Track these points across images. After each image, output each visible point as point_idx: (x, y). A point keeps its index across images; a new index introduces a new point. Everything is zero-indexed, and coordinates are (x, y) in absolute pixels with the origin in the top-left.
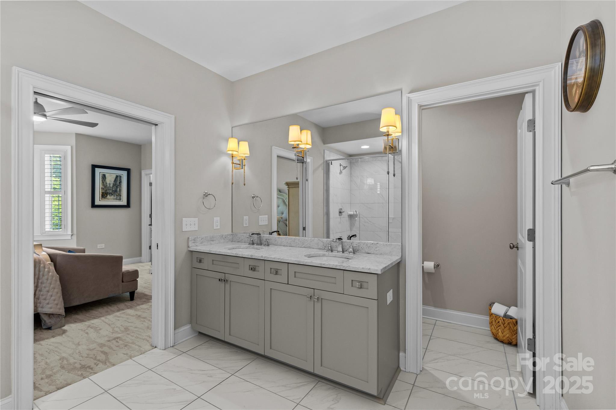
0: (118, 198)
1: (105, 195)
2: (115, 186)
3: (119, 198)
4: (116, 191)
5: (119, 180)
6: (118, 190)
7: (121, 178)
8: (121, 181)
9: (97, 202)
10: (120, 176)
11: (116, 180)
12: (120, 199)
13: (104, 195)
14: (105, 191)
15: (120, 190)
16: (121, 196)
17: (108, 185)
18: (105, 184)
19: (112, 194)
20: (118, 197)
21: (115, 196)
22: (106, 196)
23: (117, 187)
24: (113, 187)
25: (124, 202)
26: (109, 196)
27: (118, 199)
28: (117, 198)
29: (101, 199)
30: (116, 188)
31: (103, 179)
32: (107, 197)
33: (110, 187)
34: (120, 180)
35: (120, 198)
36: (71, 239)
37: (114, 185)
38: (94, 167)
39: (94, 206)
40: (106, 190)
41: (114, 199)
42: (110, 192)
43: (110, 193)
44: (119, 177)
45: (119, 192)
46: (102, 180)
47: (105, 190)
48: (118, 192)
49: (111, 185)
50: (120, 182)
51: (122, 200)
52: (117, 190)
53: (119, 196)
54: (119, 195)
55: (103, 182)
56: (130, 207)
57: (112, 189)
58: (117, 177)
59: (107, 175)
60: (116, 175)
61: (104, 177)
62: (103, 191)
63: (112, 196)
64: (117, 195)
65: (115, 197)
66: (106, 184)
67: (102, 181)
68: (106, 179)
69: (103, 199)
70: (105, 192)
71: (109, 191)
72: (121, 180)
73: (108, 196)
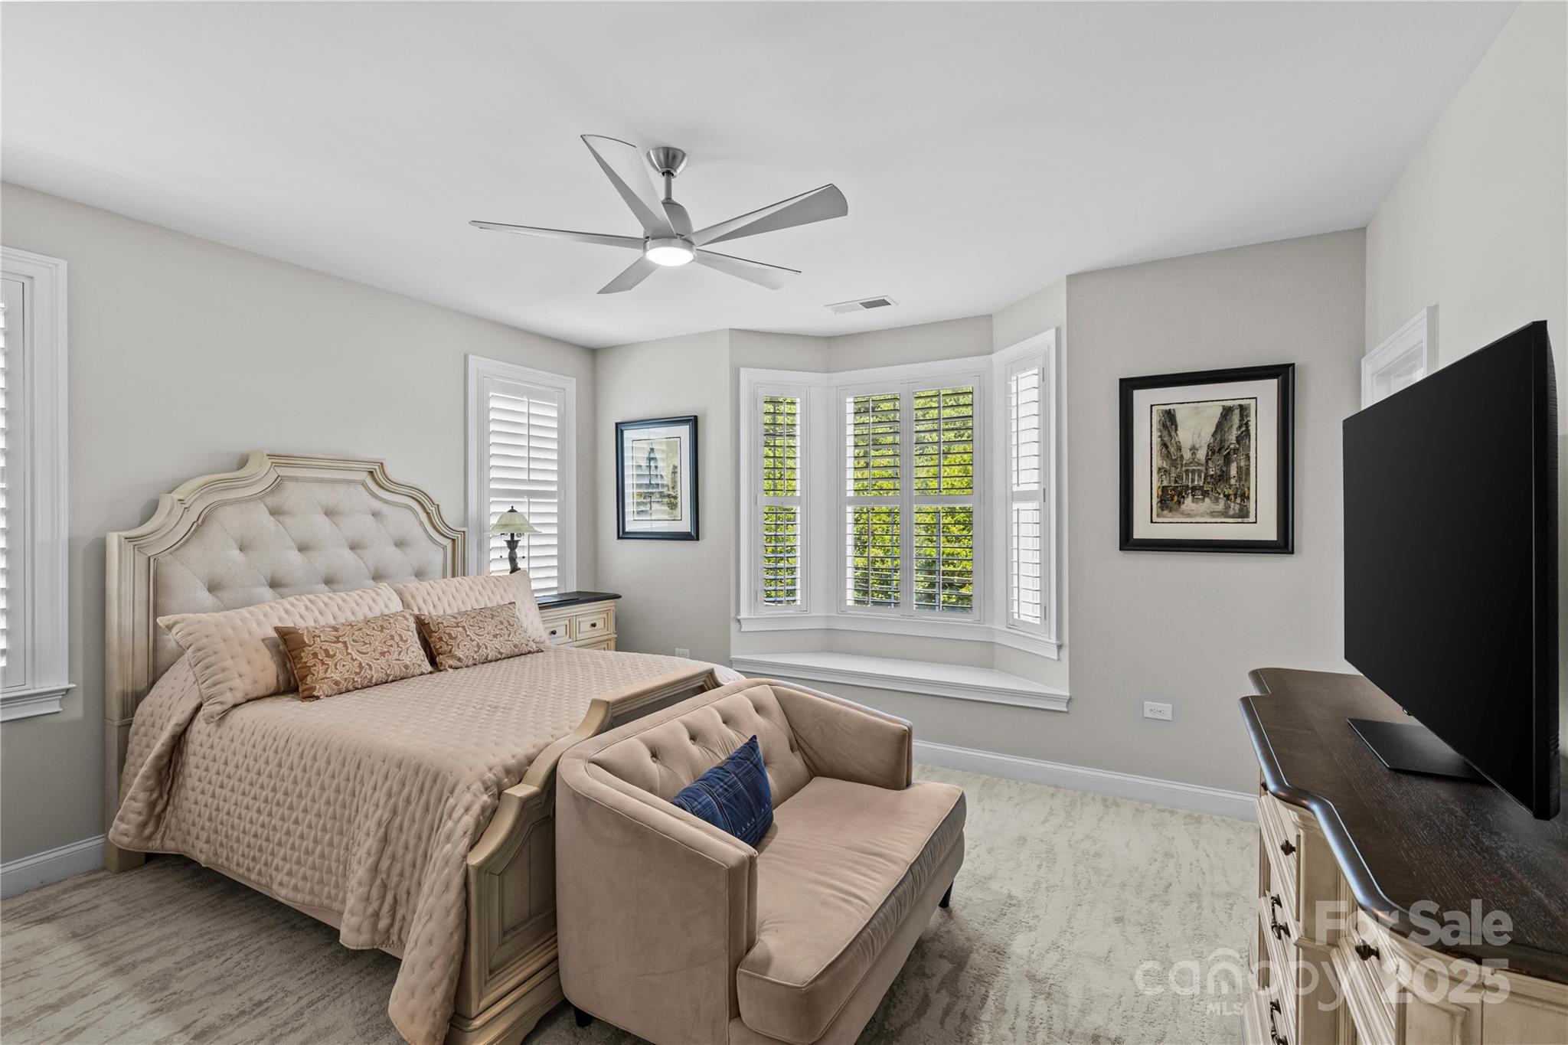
0: (1235, 507)
1: (1176, 498)
2: (1216, 457)
3: (1237, 507)
4: (1223, 477)
5: (1235, 427)
6: (1233, 472)
7: (1248, 416)
8: (1248, 430)
9: (1142, 529)
10: (1241, 406)
11: (1221, 427)
12: (1243, 514)
13: (1169, 499)
14: (1176, 482)
15: (1244, 473)
16: (1245, 497)
17: (1187, 455)
18: (1172, 450)
19: (1205, 494)
20: (1233, 504)
21: (1217, 499)
22: (1179, 503)
23: (1227, 461)
24: (1207, 462)
25: (1266, 529)
26: (1193, 502)
27: (1231, 512)
28: (1228, 507)
29: (1158, 516)
30: (1221, 462)
31: (1165, 433)
32: (1183, 507)
33: (1193, 461)
34: (1244, 424)
35: (1241, 510)
36: (1059, 659)
37: (1212, 451)
38: (1128, 387)
39: (1128, 542)
40: (1179, 477)
41: (1212, 514)
42: (1196, 483)
43: (1194, 489)
44: (1237, 412)
45: (1240, 479)
46: (1161, 437)
47: (1173, 475)
48: (1233, 482)
49: (1201, 455)
50: (1245, 435)
51: (1252, 518)
52: (1228, 471)
53: (1238, 500)
54: (1235, 495)
55: (1165, 445)
56: (1293, 553)
57: (1202, 468)
58: (1227, 412)
59: (1181, 414)
60: (1224, 407)
61: (1169, 420)
62: (1165, 483)
63: (1203, 499)
64: (1227, 497)
65: (1221, 506)
66: (1179, 449)
67: (1162, 440)
68: (1176, 430)
69: (1164, 516)
70: (1173, 485)
71: (1193, 481)
72: (1247, 424)
73: (1189, 500)
